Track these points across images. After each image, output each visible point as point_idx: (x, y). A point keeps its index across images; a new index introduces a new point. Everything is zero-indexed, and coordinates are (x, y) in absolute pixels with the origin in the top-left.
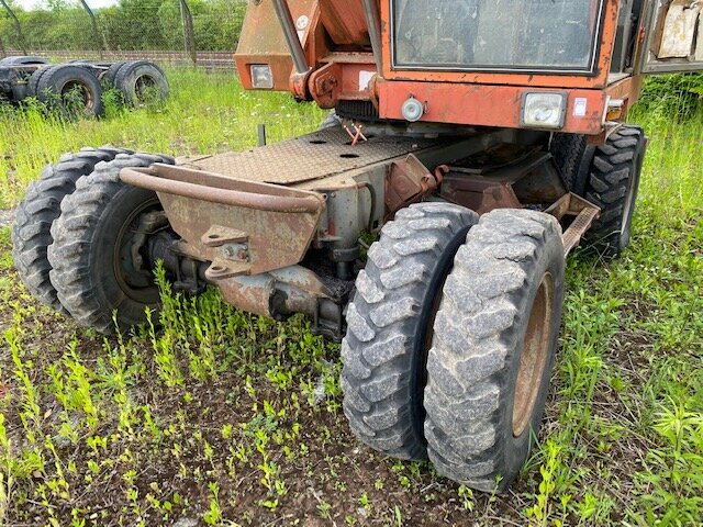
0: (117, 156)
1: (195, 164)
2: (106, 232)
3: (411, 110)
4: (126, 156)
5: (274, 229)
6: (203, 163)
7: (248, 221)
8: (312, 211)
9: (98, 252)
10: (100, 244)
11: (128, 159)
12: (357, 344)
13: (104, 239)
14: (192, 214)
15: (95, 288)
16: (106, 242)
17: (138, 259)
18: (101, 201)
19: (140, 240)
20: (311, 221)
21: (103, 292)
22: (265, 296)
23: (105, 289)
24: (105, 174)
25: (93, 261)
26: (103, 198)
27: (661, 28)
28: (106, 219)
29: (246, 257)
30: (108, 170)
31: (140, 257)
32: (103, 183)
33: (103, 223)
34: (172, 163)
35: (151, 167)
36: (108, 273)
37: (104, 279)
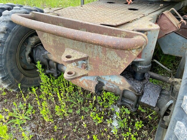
0: (14, 7)
1: (56, 12)
2: (11, 48)
4: (19, 7)
5: (105, 55)
6: (59, 12)
7: (88, 48)
9: (7, 58)
10: (8, 54)
11: (20, 9)
13: (10, 51)
14: (54, 41)
15: (8, 75)
16: (11, 53)
17: (29, 59)
18: (6, 32)
19: (29, 50)
21: (12, 76)
22: (93, 84)
23: (13, 75)
24: (7, 17)
25: (5, 62)
26: (7, 30)
28: (10, 41)
29: (86, 67)
30: (9, 15)
31: (29, 58)
32: (7, 22)
33: (9, 43)
34: (42, 12)
35: (30, 14)
36: (14, 67)
37: (12, 70)
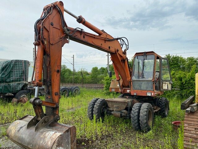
3: (135, 94)
5: (122, 105)
7: (119, 105)
8: (126, 103)
12: (133, 114)
18: (100, 103)
20: (126, 104)
22: (120, 114)
27: (162, 86)
29: (118, 109)
32: (100, 101)
33: (101, 105)
